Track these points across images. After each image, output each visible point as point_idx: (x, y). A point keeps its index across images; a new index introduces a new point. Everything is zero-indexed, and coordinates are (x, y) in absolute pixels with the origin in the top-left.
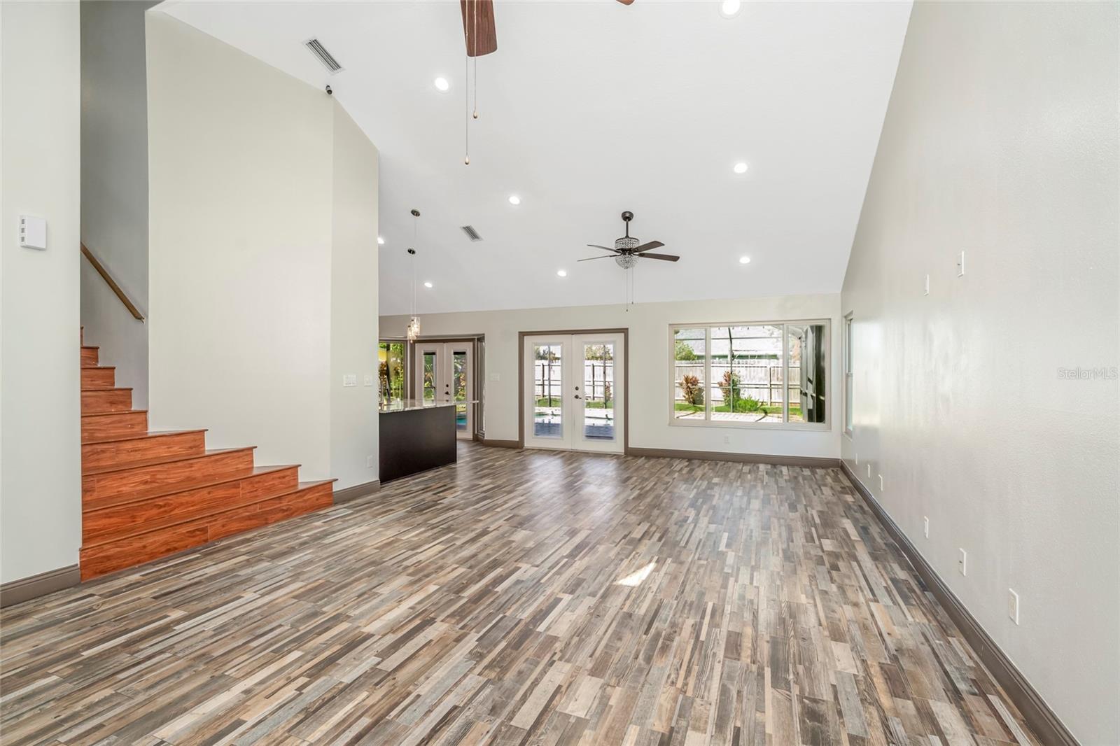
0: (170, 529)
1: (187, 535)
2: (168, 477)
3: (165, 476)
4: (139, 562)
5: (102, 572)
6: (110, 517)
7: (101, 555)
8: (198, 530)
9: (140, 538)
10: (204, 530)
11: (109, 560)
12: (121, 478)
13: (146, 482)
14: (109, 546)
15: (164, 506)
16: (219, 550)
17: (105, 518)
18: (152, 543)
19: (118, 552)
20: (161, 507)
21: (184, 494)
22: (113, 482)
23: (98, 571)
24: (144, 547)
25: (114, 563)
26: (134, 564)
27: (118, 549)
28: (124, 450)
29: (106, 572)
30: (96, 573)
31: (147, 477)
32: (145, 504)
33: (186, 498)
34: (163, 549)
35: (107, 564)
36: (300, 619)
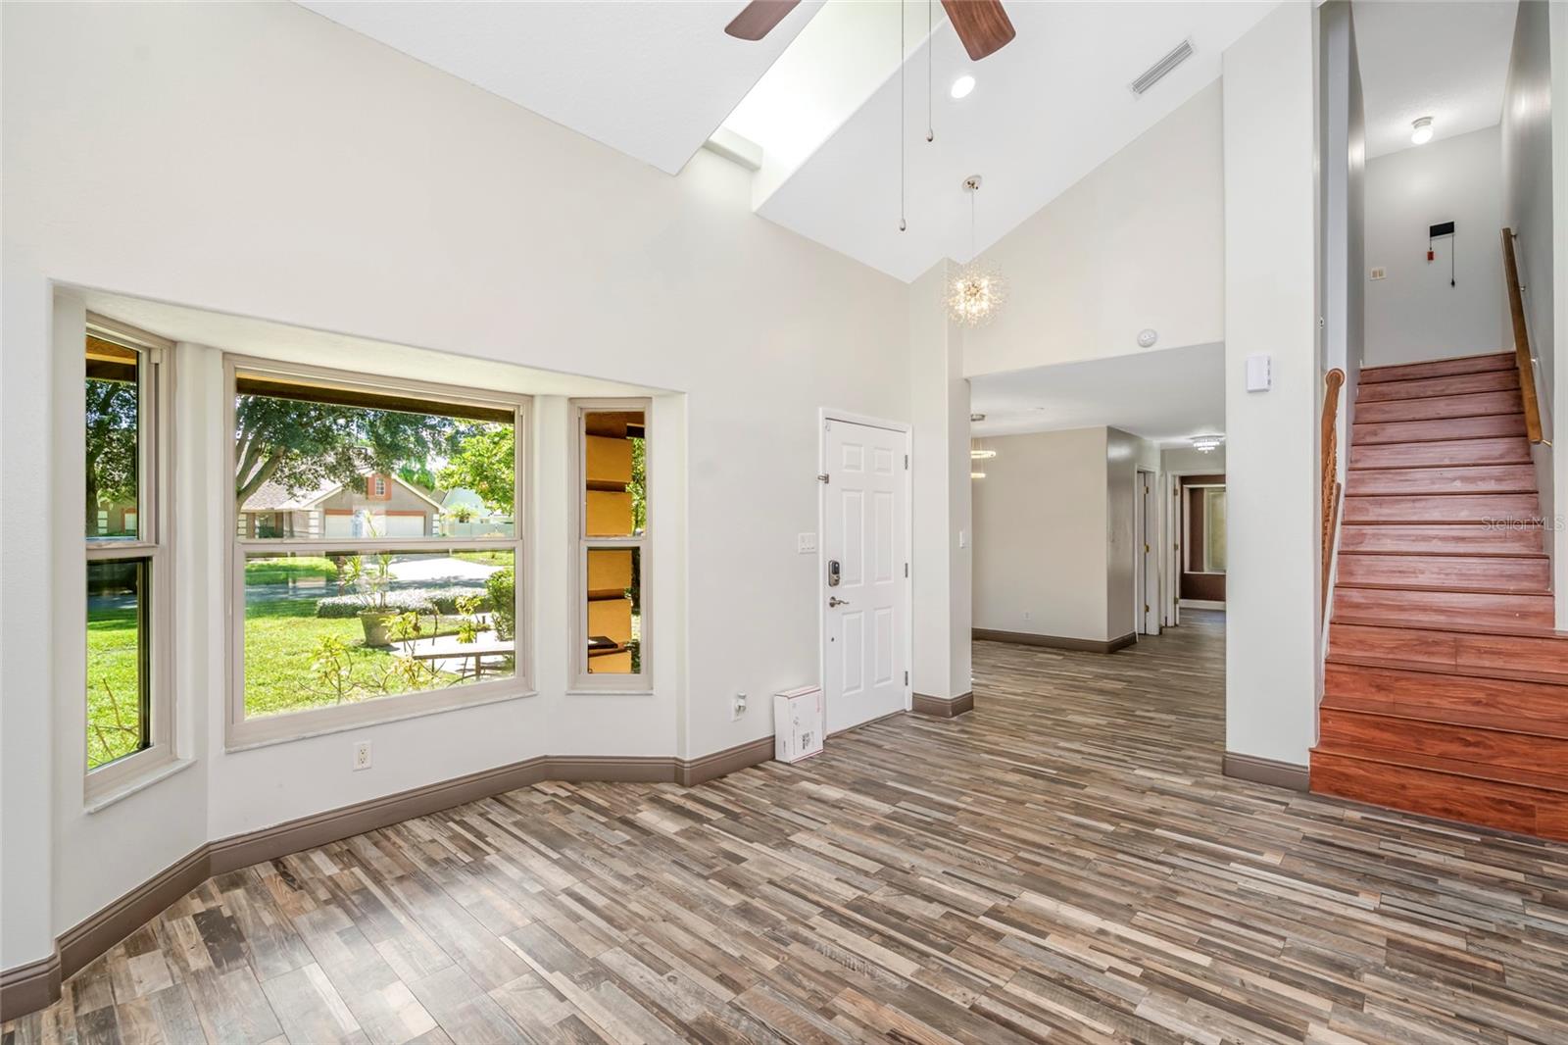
0: (1450, 777)
1: (1486, 801)
2: (1523, 705)
3: (1516, 703)
4: (1394, 805)
5: (1338, 792)
6: (1382, 730)
7: (1336, 768)
8: (1511, 803)
9: (1396, 771)
10: (1527, 811)
11: (1347, 780)
12: (1434, 685)
13: (1478, 703)
14: (1348, 763)
15: (1476, 744)
16: (1525, 852)
17: (1374, 727)
18: (1418, 787)
19: (1361, 775)
20: (1469, 744)
21: (1519, 738)
22: (1420, 687)
23: (1333, 788)
24: (1403, 787)
25: (1356, 788)
26: (1384, 803)
27: (1362, 772)
28: (1472, 647)
29: (1343, 795)
30: (1329, 789)
31: (1480, 695)
32: (1440, 731)
33: (1525, 747)
34: (1438, 805)
35: (1347, 785)
36: (1318, 955)
